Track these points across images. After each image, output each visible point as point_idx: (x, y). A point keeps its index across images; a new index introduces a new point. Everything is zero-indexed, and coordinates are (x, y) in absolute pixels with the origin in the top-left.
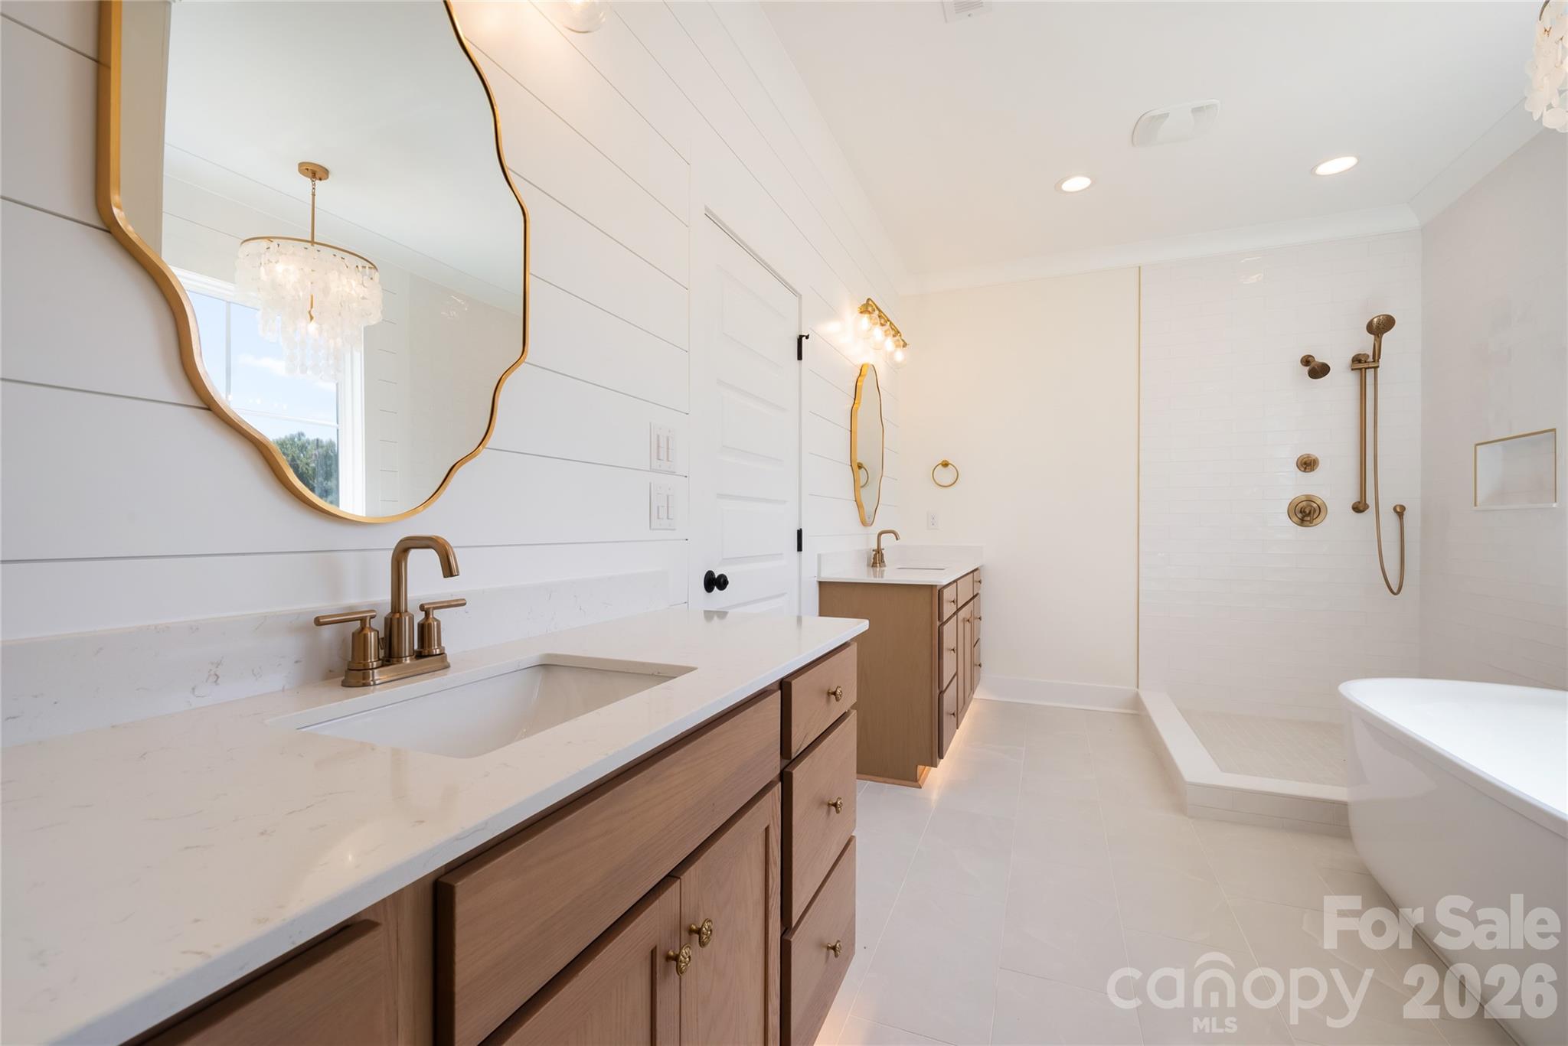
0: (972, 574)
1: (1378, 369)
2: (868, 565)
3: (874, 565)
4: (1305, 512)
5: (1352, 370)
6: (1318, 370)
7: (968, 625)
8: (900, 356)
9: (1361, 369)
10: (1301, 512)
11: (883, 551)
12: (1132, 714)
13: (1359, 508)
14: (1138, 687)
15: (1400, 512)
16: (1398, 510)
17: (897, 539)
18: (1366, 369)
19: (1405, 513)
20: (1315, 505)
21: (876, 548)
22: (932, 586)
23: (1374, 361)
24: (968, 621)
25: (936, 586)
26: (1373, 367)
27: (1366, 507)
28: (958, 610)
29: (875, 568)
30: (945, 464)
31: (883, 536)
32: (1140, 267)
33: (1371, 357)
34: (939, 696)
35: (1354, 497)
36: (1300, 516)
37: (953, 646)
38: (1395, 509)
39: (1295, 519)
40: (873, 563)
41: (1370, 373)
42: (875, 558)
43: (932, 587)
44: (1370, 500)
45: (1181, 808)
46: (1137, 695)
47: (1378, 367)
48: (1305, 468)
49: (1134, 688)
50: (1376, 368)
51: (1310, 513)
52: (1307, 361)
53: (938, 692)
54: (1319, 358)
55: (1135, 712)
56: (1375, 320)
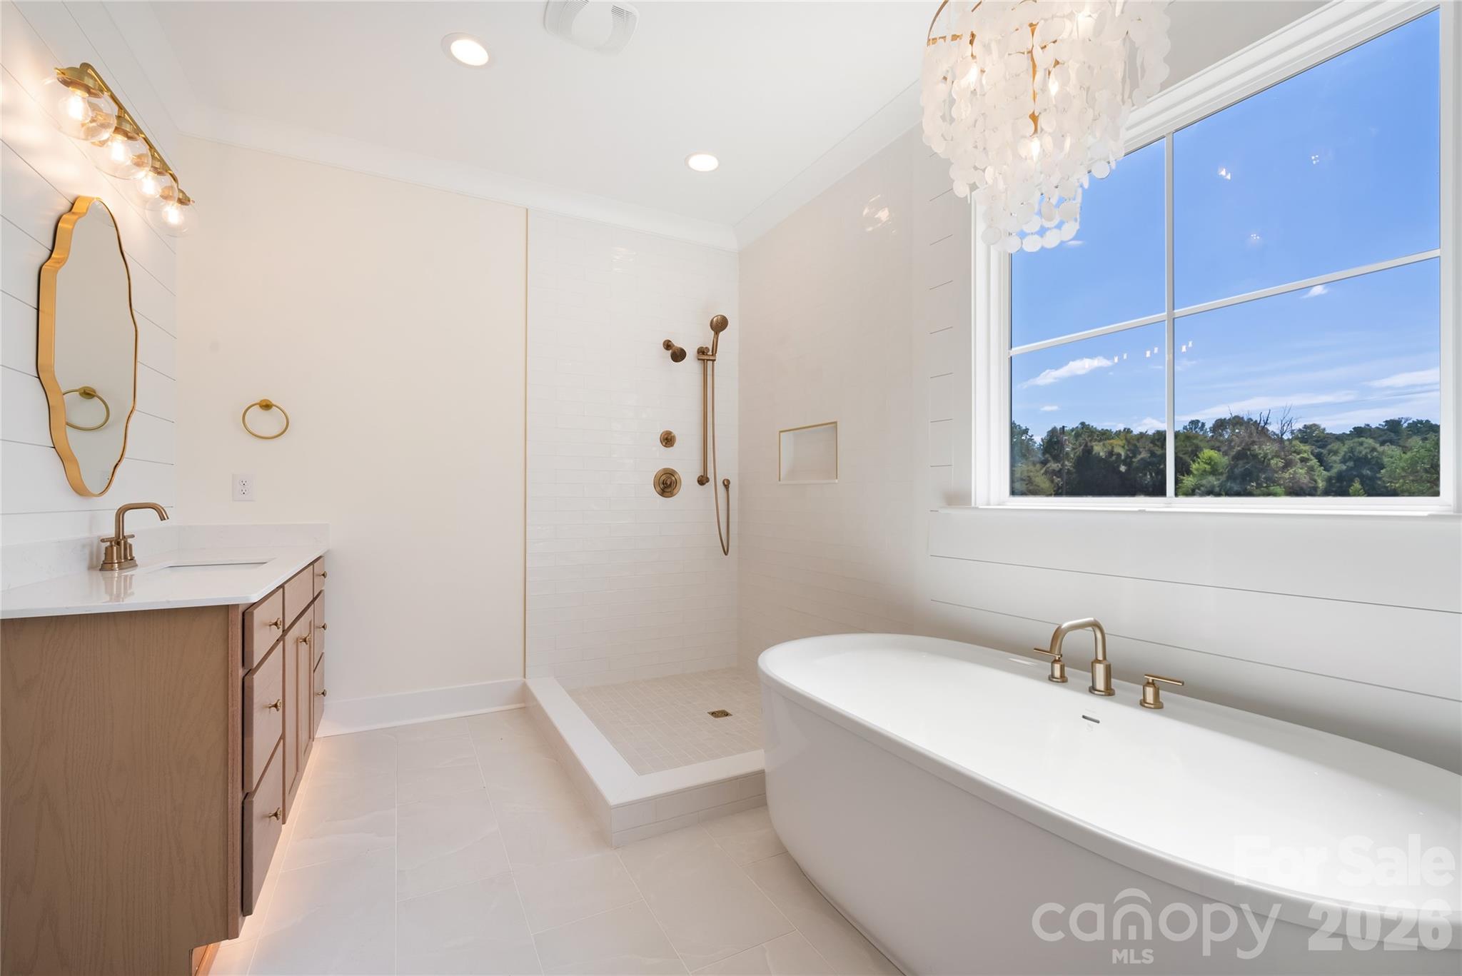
0: (312, 567)
1: (715, 362)
2: (91, 567)
3: (106, 565)
4: (666, 484)
5: (699, 359)
6: (678, 355)
7: (303, 647)
8: (173, 214)
9: (704, 360)
10: (663, 484)
11: (130, 541)
12: (520, 708)
13: (702, 481)
14: (525, 677)
15: (727, 485)
16: (726, 483)
17: (162, 518)
18: (707, 360)
19: (730, 486)
20: (673, 478)
21: (111, 533)
22: (227, 606)
23: (713, 355)
24: (305, 641)
25: (236, 606)
26: (711, 360)
27: (708, 480)
28: (285, 632)
29: (108, 574)
30: (266, 406)
31: (128, 514)
32: (527, 210)
33: (711, 351)
34: (243, 803)
35: (698, 472)
36: (662, 486)
37: (276, 697)
38: (724, 482)
39: (658, 489)
40: (104, 563)
41: (710, 363)
42: (108, 552)
43: (226, 609)
44: (710, 475)
45: (603, 838)
46: (525, 682)
47: (715, 360)
48: (666, 443)
49: (519, 678)
50: (714, 360)
51: (671, 483)
52: (668, 345)
53: (240, 796)
54: (678, 343)
55: (522, 705)
56: (715, 319)
